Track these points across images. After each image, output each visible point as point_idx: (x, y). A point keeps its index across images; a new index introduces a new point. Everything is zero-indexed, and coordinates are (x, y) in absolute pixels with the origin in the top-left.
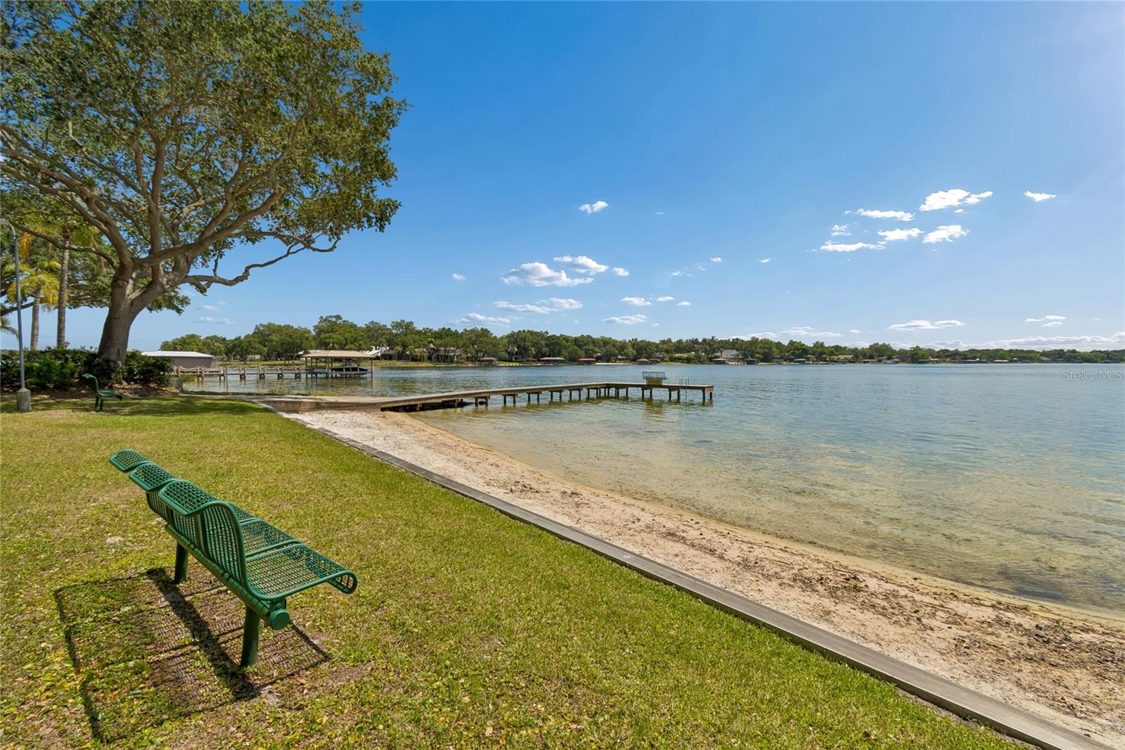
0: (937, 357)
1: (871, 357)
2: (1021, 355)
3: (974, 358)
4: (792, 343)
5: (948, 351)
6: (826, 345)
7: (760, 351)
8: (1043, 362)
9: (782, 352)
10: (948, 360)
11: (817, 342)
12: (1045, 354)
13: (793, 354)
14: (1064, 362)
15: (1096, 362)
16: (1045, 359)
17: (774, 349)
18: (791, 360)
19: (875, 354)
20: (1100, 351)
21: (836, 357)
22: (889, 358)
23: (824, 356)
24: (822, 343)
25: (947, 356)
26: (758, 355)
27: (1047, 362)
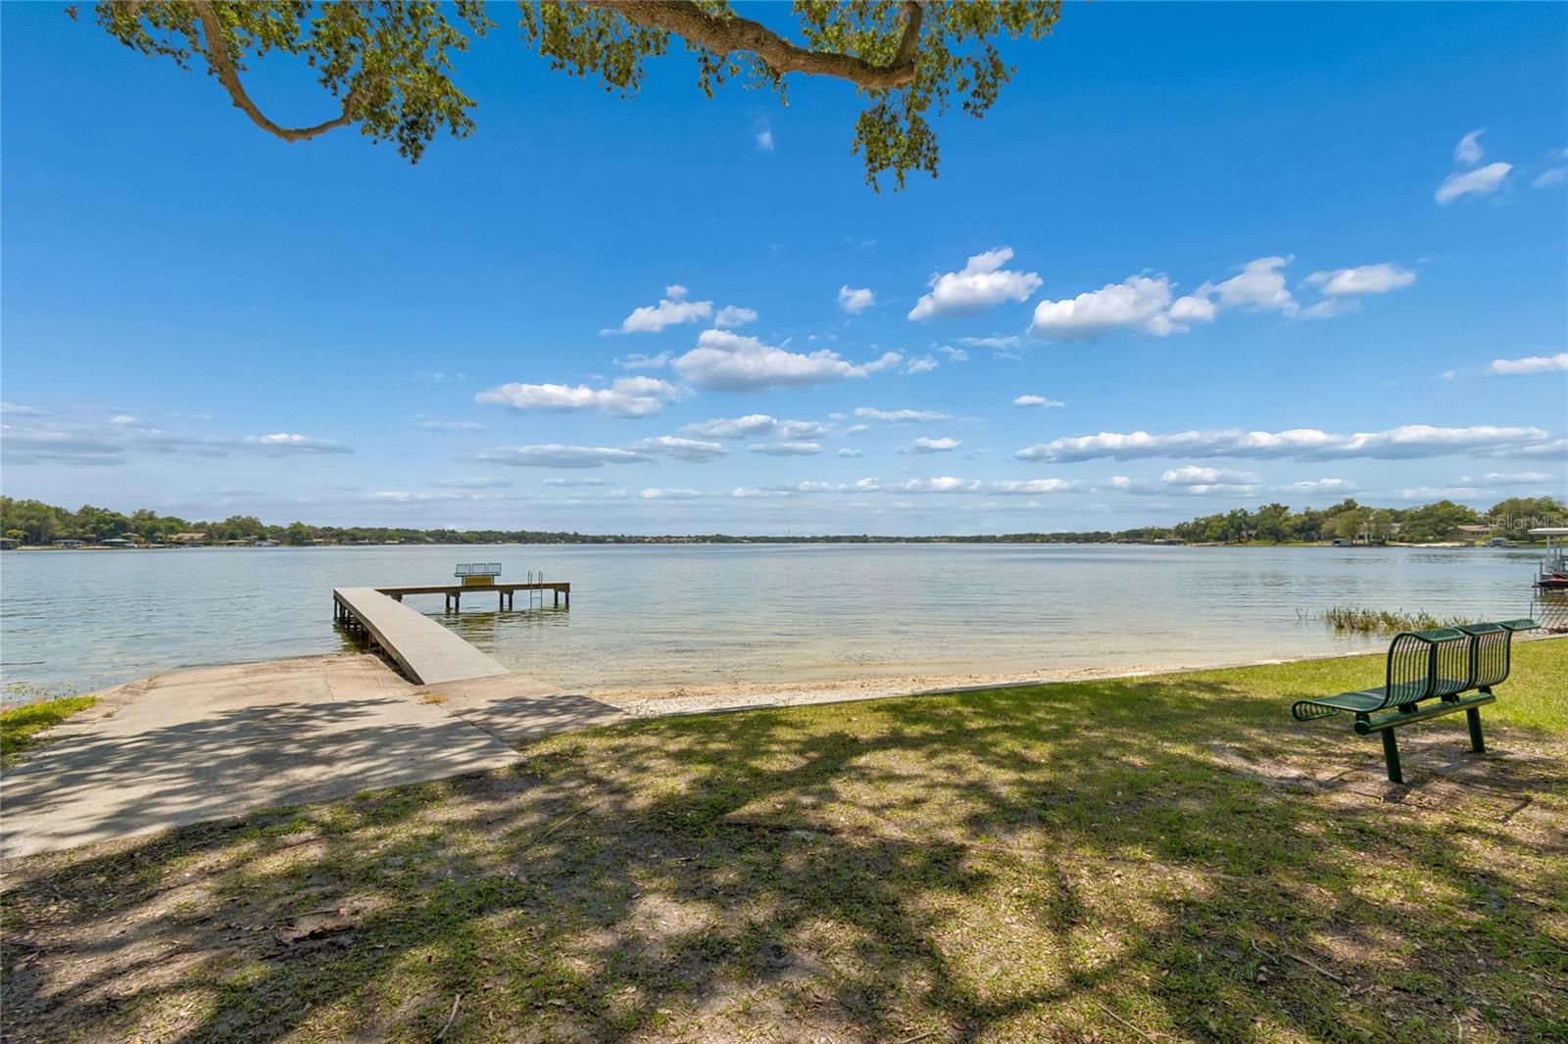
0: (321, 537)
1: (233, 536)
2: (409, 535)
3: (364, 538)
4: (87, 511)
5: (332, 529)
6: (160, 515)
7: (19, 523)
8: (428, 543)
9: (67, 526)
10: (334, 541)
11: (142, 512)
12: (429, 534)
13: (94, 530)
14: (446, 542)
15: (472, 543)
16: (430, 540)
17: (54, 521)
18: (89, 541)
19: (239, 532)
20: (476, 533)
21: (175, 537)
22: (263, 538)
23: (158, 534)
24: (152, 513)
25: (333, 536)
26: (15, 532)
27: (433, 543)
